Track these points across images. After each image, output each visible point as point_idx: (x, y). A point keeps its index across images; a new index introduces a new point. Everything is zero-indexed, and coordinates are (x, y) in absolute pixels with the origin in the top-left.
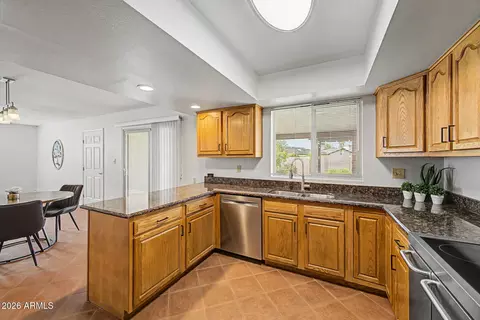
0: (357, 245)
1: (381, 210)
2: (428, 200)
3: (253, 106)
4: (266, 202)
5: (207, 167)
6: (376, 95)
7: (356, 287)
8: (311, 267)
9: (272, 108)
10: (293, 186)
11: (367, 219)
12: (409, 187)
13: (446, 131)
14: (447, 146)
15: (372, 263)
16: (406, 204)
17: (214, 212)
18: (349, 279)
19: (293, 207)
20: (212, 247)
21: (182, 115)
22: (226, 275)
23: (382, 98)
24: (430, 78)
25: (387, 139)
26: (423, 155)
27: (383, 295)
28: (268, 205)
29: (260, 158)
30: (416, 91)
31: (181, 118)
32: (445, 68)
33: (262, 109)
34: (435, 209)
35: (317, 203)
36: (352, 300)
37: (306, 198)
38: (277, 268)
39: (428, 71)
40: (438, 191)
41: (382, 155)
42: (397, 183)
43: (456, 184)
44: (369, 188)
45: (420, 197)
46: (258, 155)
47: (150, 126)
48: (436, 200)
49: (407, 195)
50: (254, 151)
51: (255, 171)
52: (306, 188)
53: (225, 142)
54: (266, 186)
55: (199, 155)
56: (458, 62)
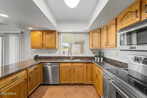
0: (87, 73)
1: (92, 63)
2: (100, 59)
3: (55, 31)
4: (61, 64)
5: (35, 53)
6: (89, 33)
7: (87, 85)
8: (75, 82)
9: (62, 33)
10: (68, 58)
11: (89, 65)
12: (96, 56)
13: (106, 43)
14: (106, 46)
15: (90, 77)
16: (96, 61)
17: (40, 70)
18: (85, 83)
19: (70, 65)
20: (39, 84)
21: (23, 31)
22: (46, 93)
23: (91, 33)
24: (102, 30)
25: (92, 44)
26: (100, 48)
27: (92, 85)
28: (62, 65)
29: (57, 49)
30: (99, 33)
31: (22, 32)
32: (105, 28)
33: (58, 33)
34: (102, 61)
35: (77, 62)
36: (86, 89)
37: (72, 61)
38: (64, 85)
39: (101, 28)
40: (102, 57)
41: (91, 48)
42: (94, 56)
43: (105, 55)
44: (88, 57)
45: (98, 59)
46: (57, 48)
47: (3, 34)
48: (102, 59)
49: (96, 58)
50: (56, 47)
51: (55, 54)
52: (72, 58)
53: (44, 43)
54: (60, 59)
55: (32, 48)
56: (109, 27)
